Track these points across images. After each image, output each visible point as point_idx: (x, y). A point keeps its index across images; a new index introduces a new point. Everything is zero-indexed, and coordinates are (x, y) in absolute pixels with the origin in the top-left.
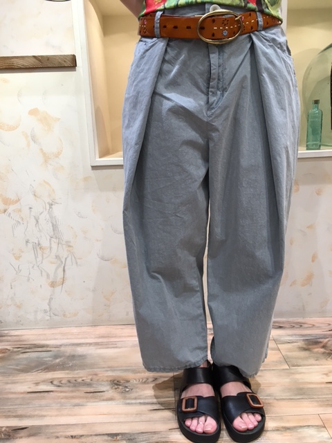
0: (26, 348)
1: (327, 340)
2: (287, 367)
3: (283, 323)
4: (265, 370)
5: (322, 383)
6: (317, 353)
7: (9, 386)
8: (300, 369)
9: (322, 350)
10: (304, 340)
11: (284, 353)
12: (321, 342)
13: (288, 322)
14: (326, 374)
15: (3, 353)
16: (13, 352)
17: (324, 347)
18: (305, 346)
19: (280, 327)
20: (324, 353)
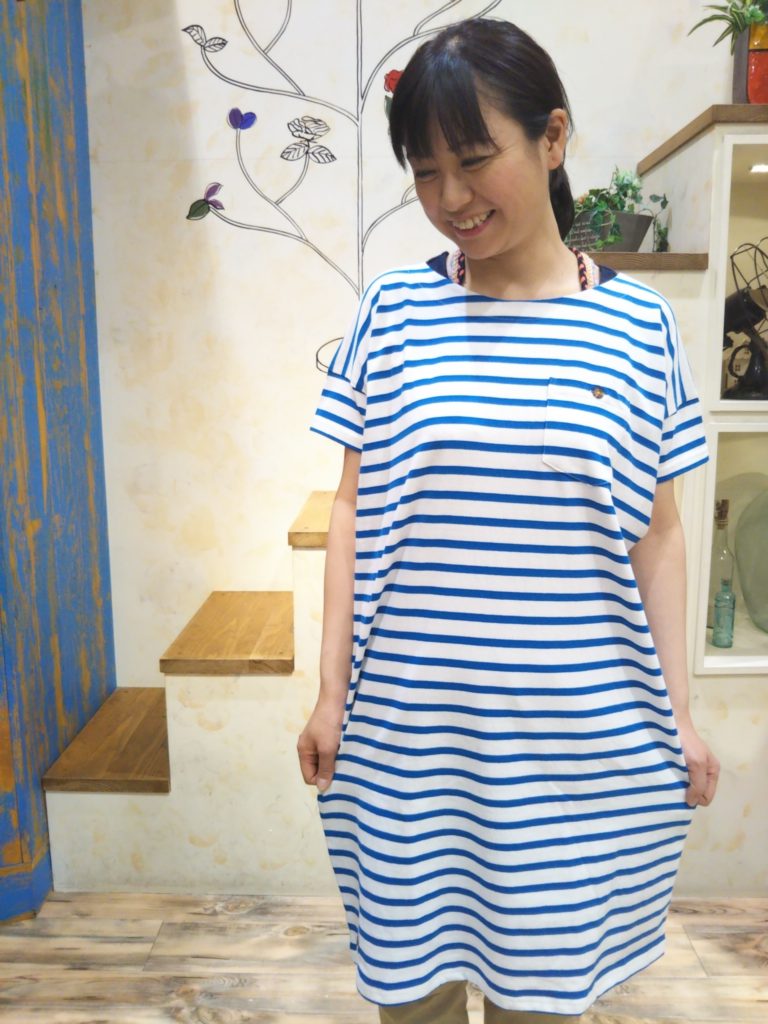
0: (331, 928)
1: (761, 936)
2: (704, 975)
3: (698, 905)
4: (675, 979)
5: (752, 1001)
6: (747, 956)
7: (332, 984)
8: (721, 979)
9: (754, 952)
10: (728, 935)
11: (700, 954)
12: (753, 940)
13: (707, 904)
14: (758, 989)
15: (301, 933)
16: (313, 933)
17: (757, 947)
18: (730, 945)
19: (695, 912)
20: (756, 957)
